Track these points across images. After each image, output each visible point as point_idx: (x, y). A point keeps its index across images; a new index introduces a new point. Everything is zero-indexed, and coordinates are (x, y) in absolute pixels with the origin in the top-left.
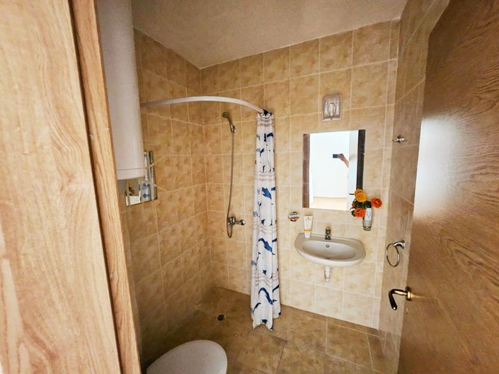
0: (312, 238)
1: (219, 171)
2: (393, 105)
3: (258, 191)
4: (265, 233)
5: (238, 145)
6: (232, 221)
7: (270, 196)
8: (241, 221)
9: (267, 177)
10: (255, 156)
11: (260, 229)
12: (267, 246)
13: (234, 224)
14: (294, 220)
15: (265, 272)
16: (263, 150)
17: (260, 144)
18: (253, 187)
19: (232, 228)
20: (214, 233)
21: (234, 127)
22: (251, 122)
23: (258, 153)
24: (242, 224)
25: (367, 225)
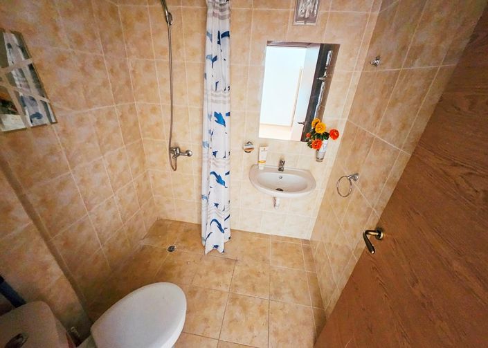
0: (266, 170)
1: (152, 85)
2: (377, 13)
3: (210, 117)
4: (217, 166)
5: (178, 47)
6: (175, 152)
7: (224, 123)
8: (187, 152)
9: (221, 98)
10: (204, 66)
11: (212, 161)
12: (219, 180)
13: (179, 155)
14: (248, 151)
15: (217, 205)
16: (215, 59)
17: (212, 48)
18: (202, 110)
19: (176, 161)
20: (153, 165)
21: (169, 14)
22: (196, 11)
23: (209, 62)
24: (189, 155)
25: (320, 156)
